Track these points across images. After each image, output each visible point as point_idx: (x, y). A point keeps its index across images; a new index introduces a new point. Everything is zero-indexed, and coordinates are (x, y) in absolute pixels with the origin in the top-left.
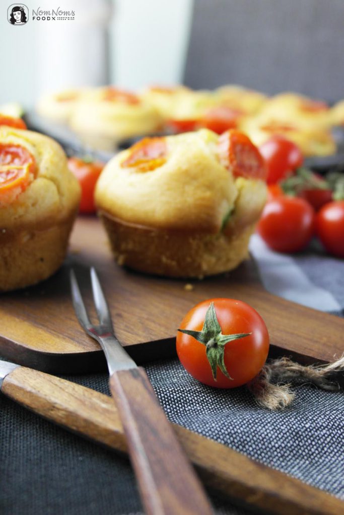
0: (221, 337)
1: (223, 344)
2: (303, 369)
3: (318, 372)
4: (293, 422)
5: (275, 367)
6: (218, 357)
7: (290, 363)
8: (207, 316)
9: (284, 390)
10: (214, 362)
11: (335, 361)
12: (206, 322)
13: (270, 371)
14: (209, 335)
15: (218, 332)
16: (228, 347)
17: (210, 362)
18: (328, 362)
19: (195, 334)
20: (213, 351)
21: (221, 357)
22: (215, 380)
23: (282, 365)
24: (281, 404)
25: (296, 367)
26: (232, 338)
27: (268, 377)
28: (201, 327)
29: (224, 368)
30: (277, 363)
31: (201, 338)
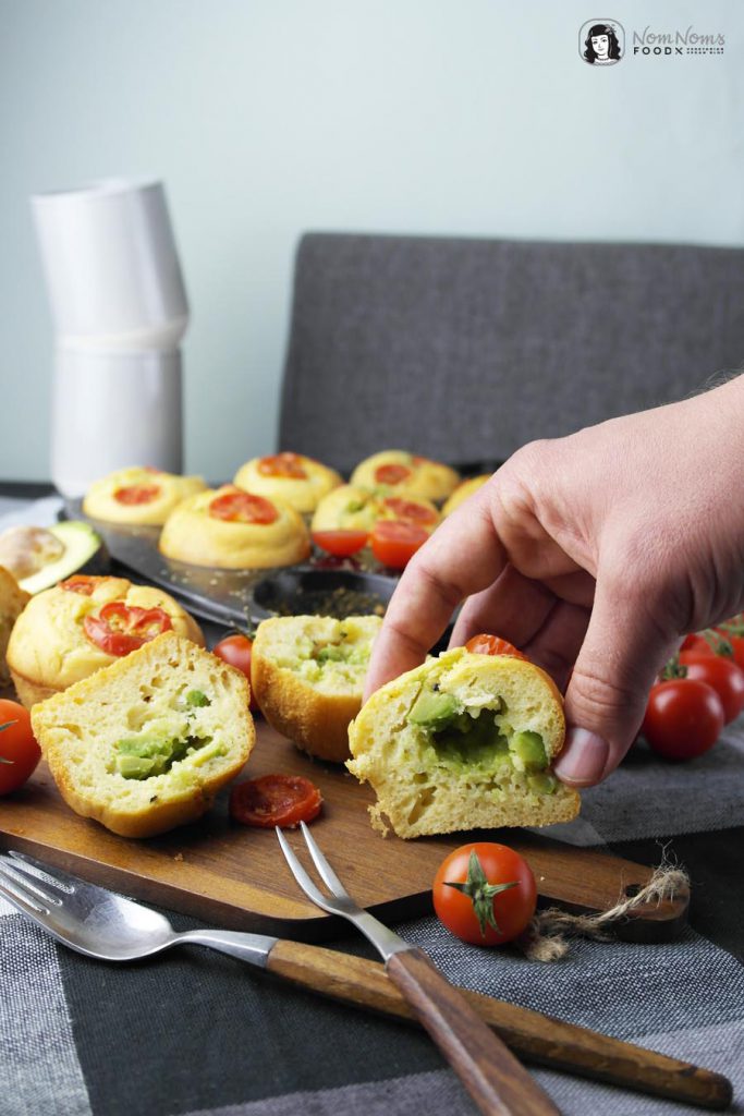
0: (488, 887)
1: (492, 895)
2: (575, 919)
3: (591, 923)
4: (572, 973)
5: (543, 919)
6: (487, 910)
7: (560, 914)
8: (470, 865)
9: (557, 941)
10: (483, 916)
11: (609, 909)
12: (470, 871)
13: (539, 923)
14: (475, 886)
15: (485, 883)
16: (497, 898)
17: (478, 916)
18: (601, 911)
19: (458, 886)
20: (480, 905)
21: (489, 909)
22: (484, 936)
23: (551, 916)
24: (554, 955)
25: (566, 918)
26: (501, 888)
27: (537, 929)
28: (464, 877)
29: (493, 923)
30: (545, 914)
31: (466, 890)
